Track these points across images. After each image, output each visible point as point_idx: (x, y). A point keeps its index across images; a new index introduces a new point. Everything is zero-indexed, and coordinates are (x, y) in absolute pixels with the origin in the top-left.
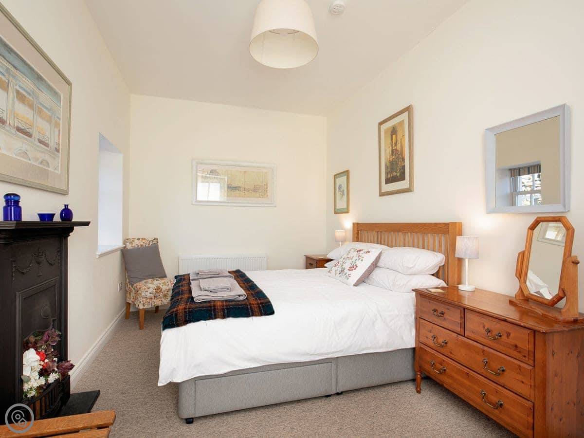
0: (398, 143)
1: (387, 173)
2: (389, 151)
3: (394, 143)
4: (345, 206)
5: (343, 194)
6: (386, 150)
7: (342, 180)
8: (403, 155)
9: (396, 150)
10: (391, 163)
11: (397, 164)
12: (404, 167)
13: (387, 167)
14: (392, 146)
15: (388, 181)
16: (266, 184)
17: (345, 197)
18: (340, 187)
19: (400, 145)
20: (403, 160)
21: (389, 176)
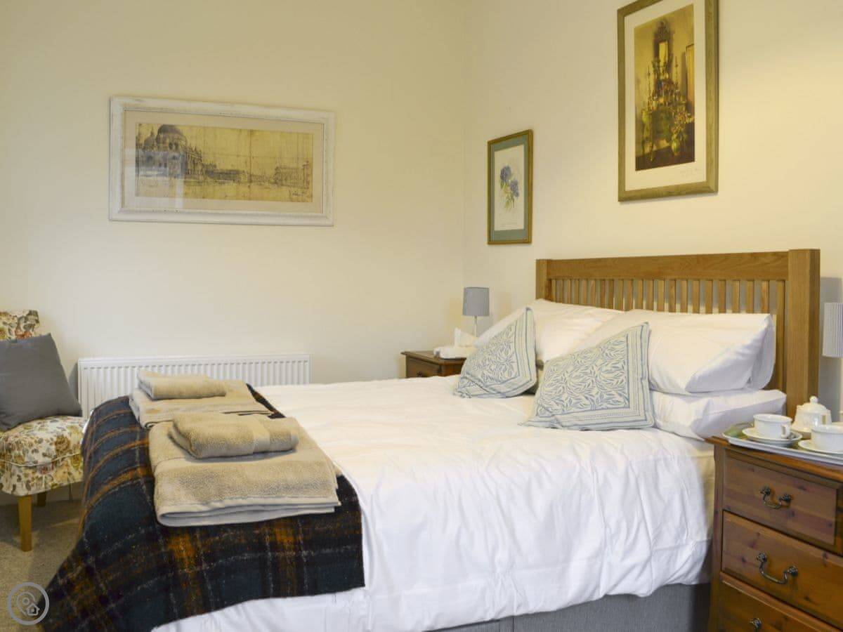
0: (674, 63)
1: (641, 142)
2: (649, 83)
3: (662, 64)
4: (520, 225)
5: (515, 192)
6: (638, 82)
7: (512, 157)
8: (690, 97)
9: (669, 82)
10: (655, 115)
11: (670, 118)
12: (690, 128)
13: (640, 126)
14: (656, 71)
15: (643, 163)
16: (308, 165)
17: (520, 201)
18: (505, 174)
19: (679, 68)
20: (690, 108)
21: (647, 150)
